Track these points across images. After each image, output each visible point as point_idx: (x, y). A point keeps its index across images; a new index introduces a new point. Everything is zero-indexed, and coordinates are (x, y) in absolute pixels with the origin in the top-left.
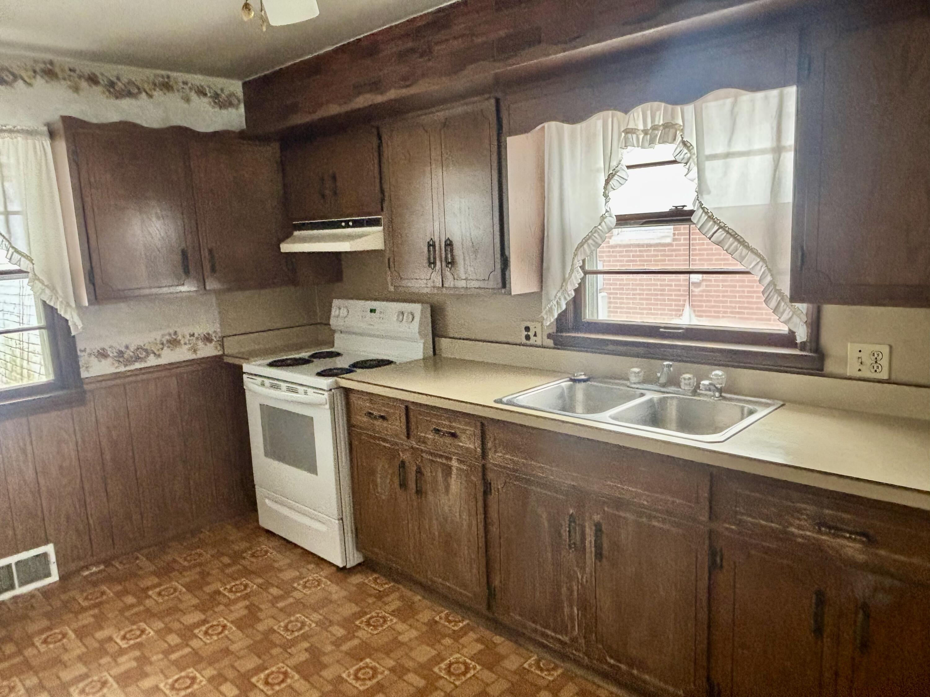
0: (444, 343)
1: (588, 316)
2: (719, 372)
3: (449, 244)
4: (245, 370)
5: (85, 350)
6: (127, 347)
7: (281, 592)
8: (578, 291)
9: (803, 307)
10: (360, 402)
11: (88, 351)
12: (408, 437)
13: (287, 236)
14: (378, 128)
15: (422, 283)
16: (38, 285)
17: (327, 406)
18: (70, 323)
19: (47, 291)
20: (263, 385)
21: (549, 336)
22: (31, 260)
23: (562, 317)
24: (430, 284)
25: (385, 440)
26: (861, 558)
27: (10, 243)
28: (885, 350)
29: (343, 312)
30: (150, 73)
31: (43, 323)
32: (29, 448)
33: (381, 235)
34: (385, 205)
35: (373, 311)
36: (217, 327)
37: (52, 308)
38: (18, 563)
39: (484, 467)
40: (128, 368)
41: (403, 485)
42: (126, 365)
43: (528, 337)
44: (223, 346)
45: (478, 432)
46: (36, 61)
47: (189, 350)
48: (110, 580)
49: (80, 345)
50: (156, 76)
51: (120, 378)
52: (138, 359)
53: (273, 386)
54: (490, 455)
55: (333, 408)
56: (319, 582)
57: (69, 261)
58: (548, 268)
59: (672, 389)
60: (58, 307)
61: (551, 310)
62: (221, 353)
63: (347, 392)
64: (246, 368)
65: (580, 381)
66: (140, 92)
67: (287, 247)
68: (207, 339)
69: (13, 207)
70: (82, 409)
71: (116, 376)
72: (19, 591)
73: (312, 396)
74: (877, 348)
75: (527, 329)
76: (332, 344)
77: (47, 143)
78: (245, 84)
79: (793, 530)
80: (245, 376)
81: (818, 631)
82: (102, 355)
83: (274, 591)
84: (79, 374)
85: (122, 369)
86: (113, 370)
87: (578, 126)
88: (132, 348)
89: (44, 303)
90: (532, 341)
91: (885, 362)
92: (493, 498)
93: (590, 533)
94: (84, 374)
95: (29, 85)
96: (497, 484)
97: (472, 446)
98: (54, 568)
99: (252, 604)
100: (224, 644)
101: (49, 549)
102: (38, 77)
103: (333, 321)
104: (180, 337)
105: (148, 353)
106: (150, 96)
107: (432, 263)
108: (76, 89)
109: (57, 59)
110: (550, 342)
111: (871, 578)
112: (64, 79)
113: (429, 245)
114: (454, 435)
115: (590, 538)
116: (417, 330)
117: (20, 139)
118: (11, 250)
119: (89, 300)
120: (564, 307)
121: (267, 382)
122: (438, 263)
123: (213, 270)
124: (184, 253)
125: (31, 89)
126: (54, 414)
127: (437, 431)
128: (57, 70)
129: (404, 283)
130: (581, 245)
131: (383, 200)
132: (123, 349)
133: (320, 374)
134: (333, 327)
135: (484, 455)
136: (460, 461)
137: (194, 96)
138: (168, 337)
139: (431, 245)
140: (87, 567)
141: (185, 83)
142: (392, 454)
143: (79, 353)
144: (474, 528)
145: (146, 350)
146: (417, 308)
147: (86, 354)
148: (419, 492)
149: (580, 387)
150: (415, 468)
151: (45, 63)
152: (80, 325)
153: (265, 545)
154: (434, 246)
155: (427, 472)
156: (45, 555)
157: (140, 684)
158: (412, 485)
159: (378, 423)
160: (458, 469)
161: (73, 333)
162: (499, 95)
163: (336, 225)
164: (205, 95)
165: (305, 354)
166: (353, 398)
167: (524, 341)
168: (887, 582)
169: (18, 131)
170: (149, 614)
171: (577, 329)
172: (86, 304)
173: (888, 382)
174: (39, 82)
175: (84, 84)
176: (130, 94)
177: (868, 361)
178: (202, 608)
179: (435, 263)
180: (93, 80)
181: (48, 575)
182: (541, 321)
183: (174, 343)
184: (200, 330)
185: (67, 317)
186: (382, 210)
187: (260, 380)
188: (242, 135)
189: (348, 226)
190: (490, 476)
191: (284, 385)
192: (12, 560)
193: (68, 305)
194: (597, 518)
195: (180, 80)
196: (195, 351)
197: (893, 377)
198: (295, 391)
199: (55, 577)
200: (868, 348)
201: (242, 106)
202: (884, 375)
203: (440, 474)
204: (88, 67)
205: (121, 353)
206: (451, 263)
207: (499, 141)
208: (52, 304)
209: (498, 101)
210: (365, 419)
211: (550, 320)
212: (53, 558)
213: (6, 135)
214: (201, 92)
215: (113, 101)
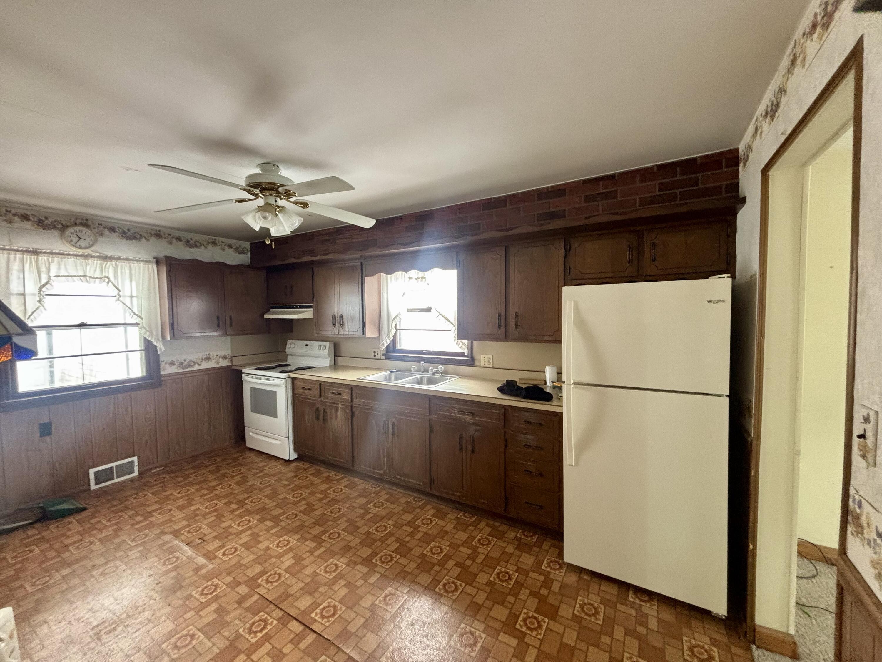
0: (339, 359)
1: (398, 347)
2: (441, 366)
3: (341, 317)
4: (243, 372)
5: (163, 361)
6: (185, 360)
7: (258, 471)
8: (394, 337)
9: (466, 342)
10: (299, 383)
11: (165, 361)
12: (320, 396)
13: (267, 311)
14: (312, 268)
15: (330, 333)
16: (144, 330)
17: (284, 386)
18: (158, 348)
19: (148, 333)
20: (252, 378)
21: (383, 355)
22: (142, 319)
23: (388, 347)
24: (333, 333)
25: (310, 399)
26: (471, 421)
27: (132, 310)
28: (491, 357)
29: (293, 346)
30: (206, 237)
31: (143, 348)
32: (130, 409)
33: (312, 312)
34: (315, 300)
35: (307, 345)
36: (229, 352)
37: (148, 340)
38: (116, 466)
39: (352, 407)
40: (184, 370)
41: (318, 418)
42: (183, 369)
43: (375, 356)
44: (232, 361)
45: (350, 391)
46: (152, 230)
47: (216, 362)
48: (168, 473)
49: (161, 359)
50: (209, 239)
51: (180, 375)
52: (190, 366)
53: (257, 378)
54: (354, 400)
55: (286, 387)
56: (276, 466)
57: (161, 319)
58: (382, 327)
59: (425, 373)
60: (153, 340)
61: (383, 344)
62: (230, 364)
63: (293, 379)
64: (244, 371)
65: (393, 372)
66: (201, 246)
67: (267, 316)
68: (224, 358)
69: (134, 294)
70: (160, 389)
71: (179, 374)
72: (116, 480)
73: (276, 382)
74: (489, 356)
75: (375, 352)
76: (286, 361)
77: (155, 267)
78: (251, 244)
79: (453, 414)
80: (243, 375)
81: (461, 449)
82: (172, 364)
83: (255, 471)
84: (159, 372)
85: (182, 370)
86: (176, 371)
87: (393, 275)
88: (187, 361)
89: (145, 339)
90: (377, 357)
91: (491, 361)
92: (355, 419)
93: (390, 426)
94: (162, 373)
95: (148, 240)
96: (356, 413)
97: (347, 398)
98: (136, 469)
99: (244, 476)
100: (231, 491)
101: (135, 459)
102: (153, 237)
103: (287, 350)
104: (211, 357)
105: (195, 363)
106: (206, 247)
107: (334, 324)
108: (171, 243)
109: (161, 229)
110: (383, 357)
111: (474, 427)
112: (165, 238)
113: (333, 317)
114: (340, 394)
115: (390, 429)
116: (327, 353)
117: (142, 264)
118: (132, 314)
119: (170, 337)
120: (389, 343)
121: (254, 376)
122: (337, 324)
123: (231, 325)
124: (218, 318)
125: (148, 242)
126: (144, 392)
127: (332, 393)
128: (162, 234)
129: (321, 332)
130: (394, 319)
131: (313, 298)
132: (183, 361)
133: (281, 372)
134: (287, 353)
135: (352, 401)
136: (342, 405)
137: (226, 248)
138: (205, 356)
139: (334, 317)
140: (155, 468)
141: (222, 242)
142: (313, 405)
143: (161, 363)
144: (347, 432)
145: (194, 362)
146: (327, 344)
147: (164, 363)
148: (324, 420)
149: (393, 374)
150: (323, 410)
151: (156, 231)
152: (163, 349)
153: (249, 454)
154: (335, 317)
155: (328, 411)
156: (132, 462)
157: (190, 508)
158: (321, 417)
159: (307, 392)
160: (341, 408)
161: (159, 353)
162: (362, 261)
163: (293, 307)
164: (232, 248)
165: (273, 365)
166: (296, 382)
167: (373, 357)
168: (478, 428)
169: (141, 261)
170: (191, 484)
171: (394, 352)
172: (169, 339)
173: (493, 368)
174: (153, 239)
175: (174, 241)
176: (196, 246)
177: (487, 361)
178: (218, 479)
179: (335, 324)
180: (179, 239)
181: (133, 472)
182: (379, 348)
183: (208, 359)
184: (222, 353)
185: (157, 345)
186: (313, 301)
187: (250, 376)
188: (248, 266)
189: (297, 308)
190: (354, 409)
191: (263, 377)
192: (114, 464)
193: (158, 340)
194: (393, 420)
195: (221, 241)
196: (218, 363)
197: (495, 366)
198: (269, 380)
199: (136, 473)
200: (486, 356)
201: (249, 253)
202: (491, 366)
203: (333, 411)
204: (177, 234)
205: (181, 363)
206: (342, 324)
207: (362, 279)
208: (149, 339)
209: (361, 263)
210: (301, 390)
211: (383, 348)
212: (136, 464)
213: (135, 262)
214: (230, 246)
215: (187, 249)
